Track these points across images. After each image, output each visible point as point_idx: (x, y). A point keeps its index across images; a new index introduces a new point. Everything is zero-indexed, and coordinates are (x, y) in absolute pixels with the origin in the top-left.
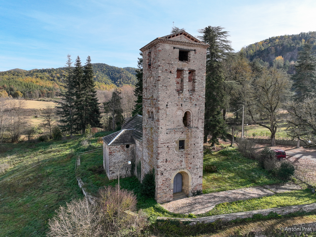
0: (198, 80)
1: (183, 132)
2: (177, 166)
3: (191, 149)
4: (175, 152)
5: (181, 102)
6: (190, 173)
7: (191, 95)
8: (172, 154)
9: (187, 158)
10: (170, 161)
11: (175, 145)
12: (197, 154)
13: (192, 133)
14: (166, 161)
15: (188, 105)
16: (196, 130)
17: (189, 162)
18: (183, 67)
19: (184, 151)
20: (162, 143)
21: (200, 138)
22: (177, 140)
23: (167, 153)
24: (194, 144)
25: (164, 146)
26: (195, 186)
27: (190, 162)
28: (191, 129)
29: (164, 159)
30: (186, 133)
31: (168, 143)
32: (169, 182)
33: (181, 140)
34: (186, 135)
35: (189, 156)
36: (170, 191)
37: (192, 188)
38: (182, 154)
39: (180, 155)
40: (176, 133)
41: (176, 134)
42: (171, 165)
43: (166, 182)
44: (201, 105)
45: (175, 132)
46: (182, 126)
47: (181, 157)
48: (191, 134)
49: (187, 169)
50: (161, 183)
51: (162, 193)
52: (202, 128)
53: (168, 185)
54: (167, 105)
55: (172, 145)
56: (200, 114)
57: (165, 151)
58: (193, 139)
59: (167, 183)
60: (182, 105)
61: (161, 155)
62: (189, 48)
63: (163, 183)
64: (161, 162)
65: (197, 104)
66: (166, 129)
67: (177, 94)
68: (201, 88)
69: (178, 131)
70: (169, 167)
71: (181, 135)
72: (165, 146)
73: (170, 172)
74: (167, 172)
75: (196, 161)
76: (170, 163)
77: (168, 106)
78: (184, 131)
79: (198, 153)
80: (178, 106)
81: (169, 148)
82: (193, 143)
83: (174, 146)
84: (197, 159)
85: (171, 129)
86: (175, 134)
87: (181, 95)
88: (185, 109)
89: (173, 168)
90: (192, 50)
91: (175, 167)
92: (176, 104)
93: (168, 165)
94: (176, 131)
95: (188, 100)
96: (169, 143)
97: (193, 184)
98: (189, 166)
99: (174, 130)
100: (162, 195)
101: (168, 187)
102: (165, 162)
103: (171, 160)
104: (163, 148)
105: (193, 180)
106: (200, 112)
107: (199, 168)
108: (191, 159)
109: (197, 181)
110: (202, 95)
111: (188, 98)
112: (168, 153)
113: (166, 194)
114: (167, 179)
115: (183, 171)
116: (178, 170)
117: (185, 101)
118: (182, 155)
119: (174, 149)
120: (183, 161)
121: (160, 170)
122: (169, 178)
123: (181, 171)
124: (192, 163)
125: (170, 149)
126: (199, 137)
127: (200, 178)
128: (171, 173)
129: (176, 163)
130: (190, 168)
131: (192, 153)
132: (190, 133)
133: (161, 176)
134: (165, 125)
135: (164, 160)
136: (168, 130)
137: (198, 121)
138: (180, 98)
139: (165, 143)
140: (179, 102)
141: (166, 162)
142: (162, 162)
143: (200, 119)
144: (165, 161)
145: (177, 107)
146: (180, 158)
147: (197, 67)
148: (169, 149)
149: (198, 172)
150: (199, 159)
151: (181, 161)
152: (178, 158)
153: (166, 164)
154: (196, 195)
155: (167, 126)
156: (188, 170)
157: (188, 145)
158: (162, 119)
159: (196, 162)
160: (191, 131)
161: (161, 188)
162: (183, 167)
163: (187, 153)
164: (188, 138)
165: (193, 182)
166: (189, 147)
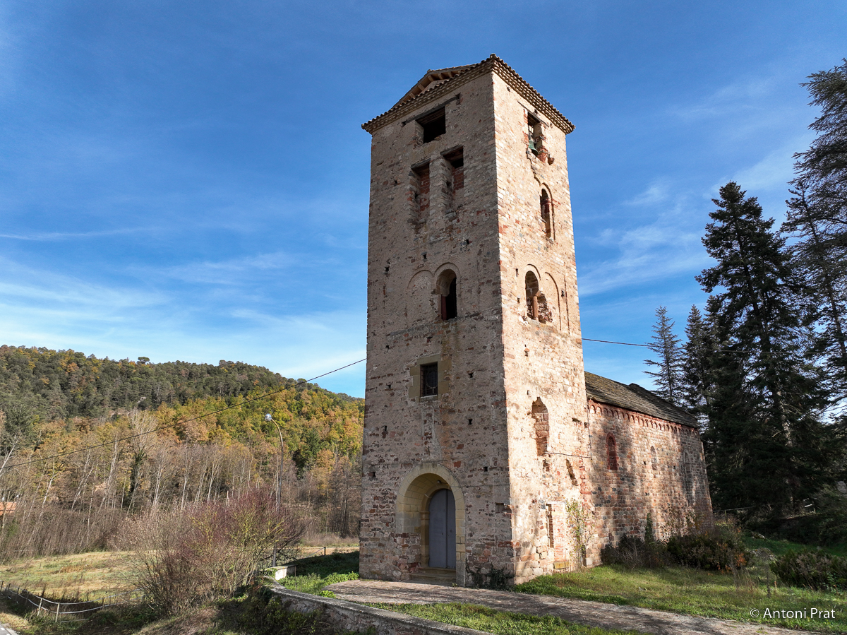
1: (429, 338)
2: (415, 453)
3: (459, 394)
4: (409, 402)
5: (423, 249)
6: (457, 485)
7: (451, 220)
8: (400, 411)
9: (444, 423)
10: (394, 433)
11: (407, 381)
12: (481, 412)
13: (461, 336)
14: (384, 434)
15: (443, 250)
16: (473, 324)
17: (452, 439)
18: (427, 155)
19: (435, 399)
20: (375, 378)
21: (489, 348)
22: (414, 363)
24: (471, 375)
25: (379, 387)
26: (482, 546)
27: (456, 438)
28: (456, 324)
29: (380, 425)
30: (440, 340)
31: (389, 375)
32: (391, 505)
33: (426, 362)
34: (440, 347)
35: (453, 417)
36: (395, 540)
37: (470, 548)
38: (429, 412)
39: (423, 413)
40: (410, 342)
41: (412, 346)
42: (397, 446)
43: (384, 505)
44: (486, 239)
45: (407, 340)
46: (429, 320)
47: (425, 422)
48: (457, 339)
49: (448, 465)
50: (371, 504)
51: (372, 539)
53: (387, 515)
54: (387, 269)
55: (401, 380)
56: (484, 266)
57: (382, 400)
58: (465, 357)
59: (385, 509)
60: (425, 256)
61: (370, 413)
62: (441, 101)
63: (374, 506)
64: (371, 435)
65: (470, 240)
66: (383, 336)
67: (413, 231)
68: (483, 185)
69: (417, 334)
70: (391, 453)
71: (425, 348)
72: (381, 384)
73: (393, 469)
74: (386, 471)
75: (480, 439)
76: (395, 440)
77: (390, 271)
78: (433, 334)
79: (485, 407)
80: (416, 262)
81: (391, 392)
82: (464, 369)
83: (406, 384)
84: (481, 431)
85: (396, 333)
86: (408, 345)
87: (423, 232)
89: (403, 458)
91: (409, 455)
92: (410, 258)
93: (388, 448)
94: (410, 336)
95: (444, 236)
96: (392, 375)
97: (471, 535)
98: (455, 455)
99: (405, 335)
100: (371, 547)
101: (387, 525)
102: (381, 436)
103: (396, 430)
104: (376, 391)
105: (472, 516)
106: (485, 260)
107: (491, 469)
108: (460, 429)
109: (489, 525)
110: (488, 205)
111: (442, 229)
112: (388, 405)
113: (382, 548)
114: (385, 494)
115: (432, 471)
116: (418, 468)
117: (435, 242)
118: (430, 415)
119: (407, 394)
120: (433, 435)
122: (392, 492)
123: (425, 471)
124: (466, 446)
125: (395, 392)
127: (500, 515)
128: (397, 475)
129: (410, 440)
130: (457, 464)
131: (464, 405)
132: (452, 338)
133: (370, 480)
134: (381, 324)
135: (378, 429)
136: (389, 338)
137: (479, 292)
138: (421, 237)
139: (383, 377)
140: (417, 250)
141: (384, 437)
142: (374, 434)
143: (483, 283)
144: (380, 432)
145: (414, 267)
146: (423, 426)
147: (467, 136)
149: (491, 487)
150: (489, 432)
151: (426, 434)
152: (416, 422)
153: (384, 443)
154: (487, 586)
155: (388, 327)
156: (450, 470)
157: (448, 379)
158: (376, 309)
160: (456, 329)
162: (432, 457)
163: (446, 406)
164: (446, 353)
165: (474, 525)
166: (453, 384)
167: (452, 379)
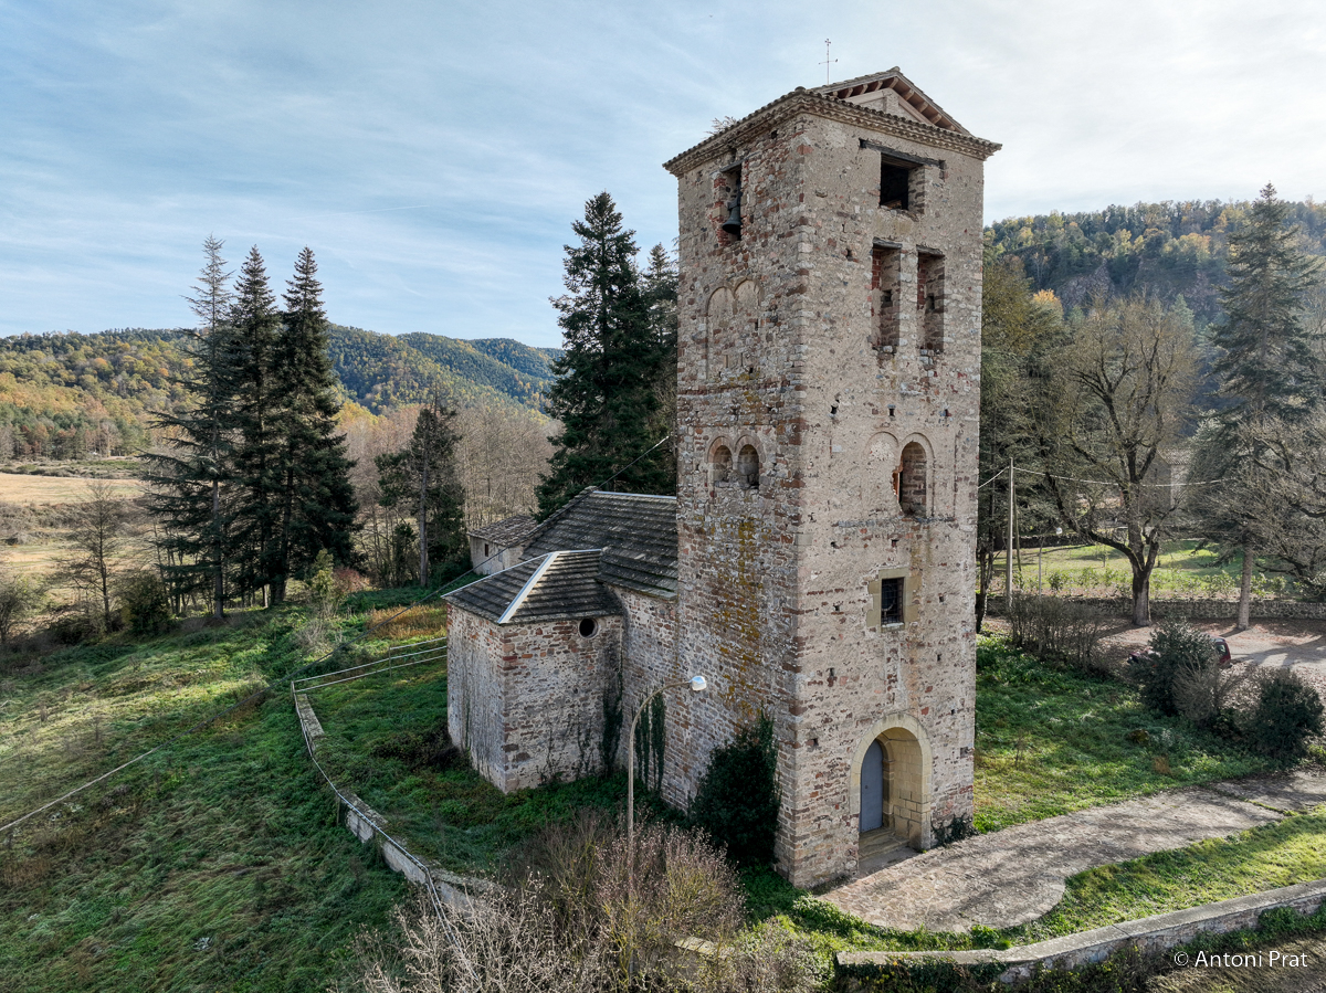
0: (954, 301)
1: (895, 541)
2: (875, 703)
3: (930, 622)
4: (867, 633)
5: (890, 398)
6: (925, 736)
7: (927, 368)
8: (855, 646)
9: (912, 661)
10: (846, 677)
11: (865, 601)
12: (951, 646)
13: (933, 546)
14: (831, 681)
15: (918, 411)
16: (947, 532)
17: (920, 681)
18: (898, 235)
19: (902, 628)
20: (813, 593)
21: (962, 567)
22: (874, 576)
23: (833, 638)
24: (941, 599)
25: (820, 608)
26: (946, 798)
27: (924, 680)
28: (928, 527)
29: (824, 667)
30: (909, 546)
31: (837, 590)
32: (842, 779)
33: (890, 576)
34: (909, 555)
35: (921, 653)
36: (848, 824)
37: (934, 805)
38: (893, 646)
39: (887, 648)
40: (868, 542)
41: (871, 549)
42: (850, 696)
43: (831, 781)
44: (967, 418)
45: (864, 539)
46: (893, 513)
47: (889, 660)
48: (929, 549)
49: (915, 714)
50: (812, 786)
51: (814, 834)
52: (970, 521)
53: (837, 793)
54: (834, 410)
55: (856, 599)
56: (963, 456)
57: (827, 630)
58: (937, 574)
59: (834, 786)
60: (892, 411)
61: (808, 649)
62: (922, 151)
63: (816, 787)
64: (809, 684)
65: (950, 412)
66: (828, 525)
67: (875, 361)
68: (965, 336)
69: (878, 532)
70: (842, 707)
71: (890, 554)
72: (824, 604)
73: (845, 730)
74: (835, 733)
75: (949, 678)
76: (848, 688)
77: (838, 415)
78: (900, 536)
79: (955, 639)
80: (879, 416)
81: (841, 617)
82: (935, 591)
83: (862, 605)
84: (951, 668)
85: (848, 525)
86: (866, 546)
87: (889, 365)
88: (906, 430)
89: (859, 712)
90: (930, 162)
91: (867, 707)
92: (871, 405)
93: (837, 700)
94: (869, 533)
95: (918, 390)
96: (842, 590)
97: (936, 790)
98: (923, 701)
99: (862, 531)
100: (814, 844)
101: (837, 807)
102: (826, 684)
103: (849, 674)
104: (816, 615)
105: (938, 769)
106: (964, 448)
107: (959, 711)
108: (929, 668)
109: (954, 774)
110: (971, 370)
111: (915, 378)
112: (837, 637)
113: (829, 840)
114: (832, 766)
115: (897, 724)
116: (880, 723)
117: (907, 394)
118: (895, 651)
119: (864, 620)
120: (899, 677)
121: (806, 721)
122: (843, 761)
123: (889, 725)
124: (935, 687)
125: (848, 618)
126: (958, 565)
127: (964, 760)
128: (850, 737)
129: (869, 687)
130: (925, 711)
131: (934, 638)
132: (923, 547)
133: (809, 750)
134: (825, 505)
135: (821, 674)
136: (837, 530)
137: (956, 490)
138: (887, 377)
139: (828, 592)
140: (881, 396)
141: (831, 685)
142: (815, 682)
143: (961, 479)
144: (824, 679)
145: (875, 422)
146: (885, 666)
147: (949, 242)
148: (843, 621)
149: (957, 731)
150: (959, 668)
151: (889, 676)
152: (877, 662)
153: (831, 694)
154: (950, 840)
155: (834, 511)
156: (918, 720)
157: (917, 602)
158: (816, 476)
159: (947, 681)
160: (929, 535)
161: (808, 810)
162: (896, 706)
163: (914, 639)
164: (916, 567)
165: (939, 778)
166: (922, 609)
167: (922, 603)
